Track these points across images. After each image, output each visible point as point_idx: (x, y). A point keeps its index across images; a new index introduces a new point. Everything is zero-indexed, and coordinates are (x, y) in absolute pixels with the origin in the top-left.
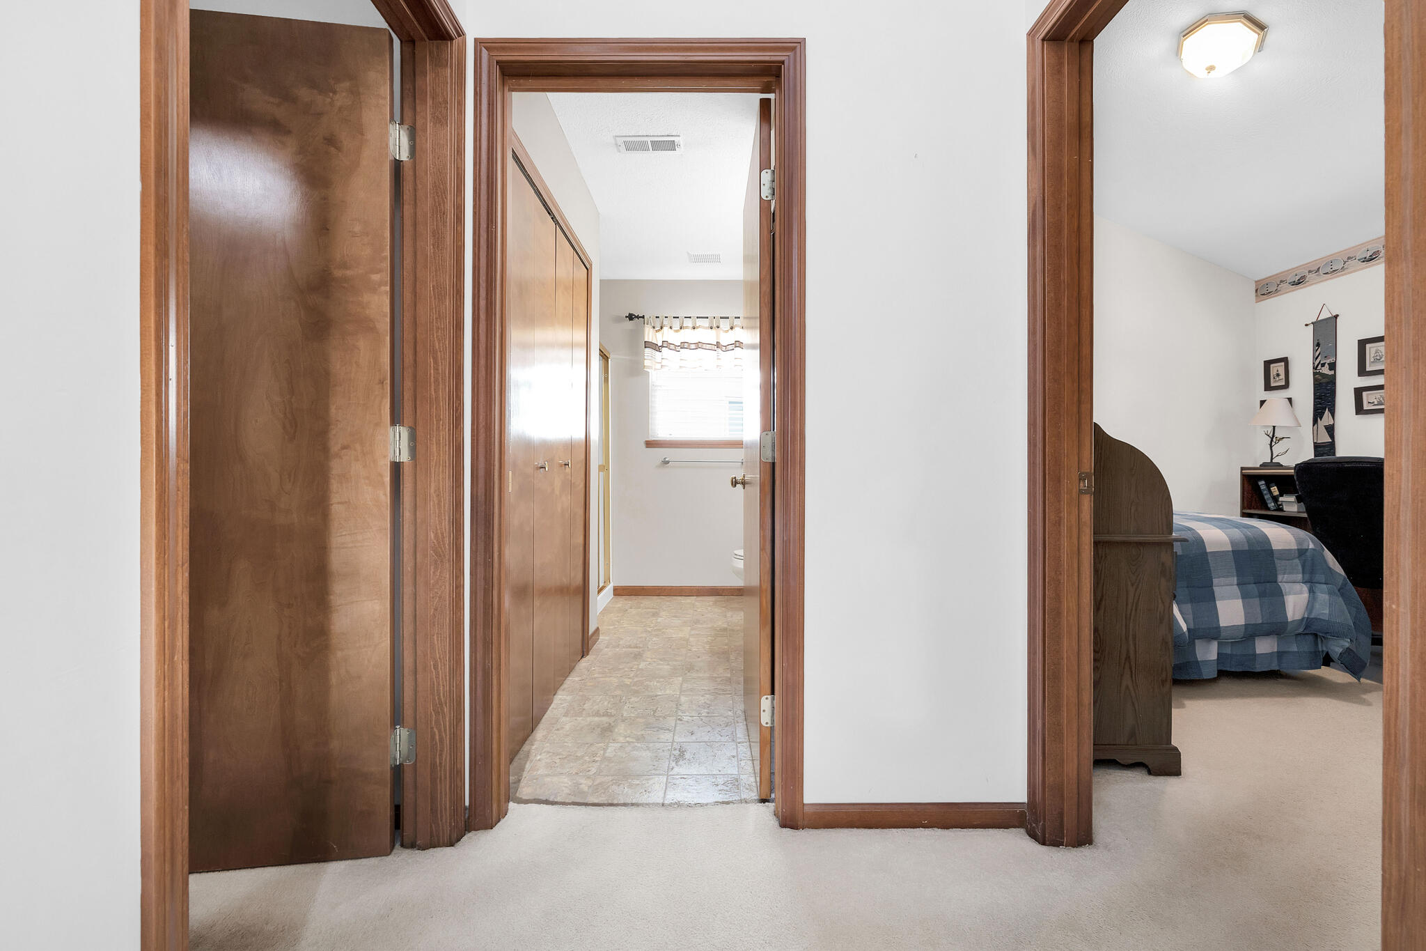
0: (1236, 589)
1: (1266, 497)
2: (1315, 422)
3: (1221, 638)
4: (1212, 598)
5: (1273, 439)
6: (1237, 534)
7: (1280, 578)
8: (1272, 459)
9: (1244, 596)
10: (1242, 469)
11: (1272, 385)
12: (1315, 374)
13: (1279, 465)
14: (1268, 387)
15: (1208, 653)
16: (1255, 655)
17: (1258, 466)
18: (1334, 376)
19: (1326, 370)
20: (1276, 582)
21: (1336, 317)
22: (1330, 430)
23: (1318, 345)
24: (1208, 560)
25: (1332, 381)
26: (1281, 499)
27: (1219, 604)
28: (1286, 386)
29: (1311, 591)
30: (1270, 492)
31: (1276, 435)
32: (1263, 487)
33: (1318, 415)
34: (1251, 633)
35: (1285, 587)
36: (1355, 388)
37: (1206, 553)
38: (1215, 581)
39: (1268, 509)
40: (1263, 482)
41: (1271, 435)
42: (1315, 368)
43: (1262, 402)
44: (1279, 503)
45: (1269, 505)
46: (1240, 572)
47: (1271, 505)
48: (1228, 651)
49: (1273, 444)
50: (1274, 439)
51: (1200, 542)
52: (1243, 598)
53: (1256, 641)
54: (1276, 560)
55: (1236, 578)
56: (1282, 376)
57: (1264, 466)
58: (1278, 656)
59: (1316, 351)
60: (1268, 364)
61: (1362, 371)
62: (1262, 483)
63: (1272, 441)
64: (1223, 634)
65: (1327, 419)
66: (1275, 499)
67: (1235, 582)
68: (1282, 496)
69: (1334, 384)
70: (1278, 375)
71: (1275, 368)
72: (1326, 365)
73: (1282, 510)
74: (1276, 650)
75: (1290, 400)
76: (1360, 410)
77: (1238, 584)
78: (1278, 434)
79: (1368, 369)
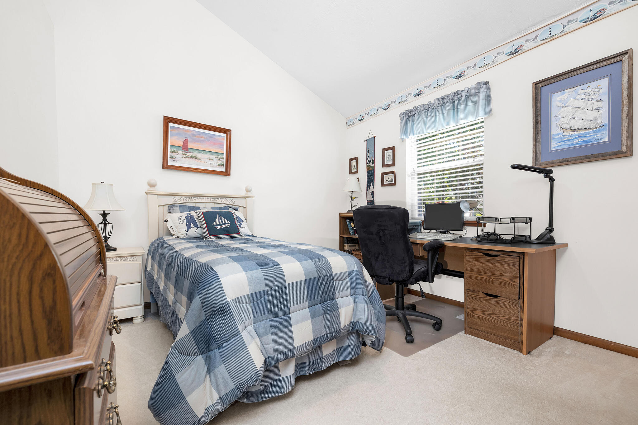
0: (306, 312)
1: (349, 228)
2: (367, 190)
3: (297, 355)
4: (288, 324)
5: (352, 198)
7: (337, 295)
8: (351, 209)
9: (313, 316)
10: (340, 214)
11: (352, 171)
12: (367, 166)
14: (351, 173)
15: (288, 370)
16: (322, 358)
17: (346, 212)
18: (374, 167)
19: (371, 164)
20: (334, 299)
21: (375, 137)
22: (373, 194)
23: (368, 151)
24: (286, 291)
25: (373, 170)
27: (294, 327)
28: (357, 172)
29: (355, 302)
30: (351, 225)
32: (348, 223)
33: (368, 187)
34: (318, 344)
35: (340, 302)
36: (381, 173)
37: (285, 285)
38: (292, 308)
41: (351, 196)
42: (367, 163)
43: (348, 180)
46: (311, 297)
48: (303, 362)
49: (352, 200)
53: (322, 348)
54: (335, 282)
55: (307, 303)
56: (356, 167)
57: (348, 212)
58: (337, 353)
59: (367, 154)
60: (351, 160)
61: (384, 165)
62: (347, 221)
64: (298, 352)
65: (371, 189)
67: (307, 305)
69: (374, 171)
70: (354, 166)
71: (353, 163)
72: (371, 161)
75: (358, 179)
76: (383, 184)
77: (309, 307)
78: (354, 196)
79: (386, 164)
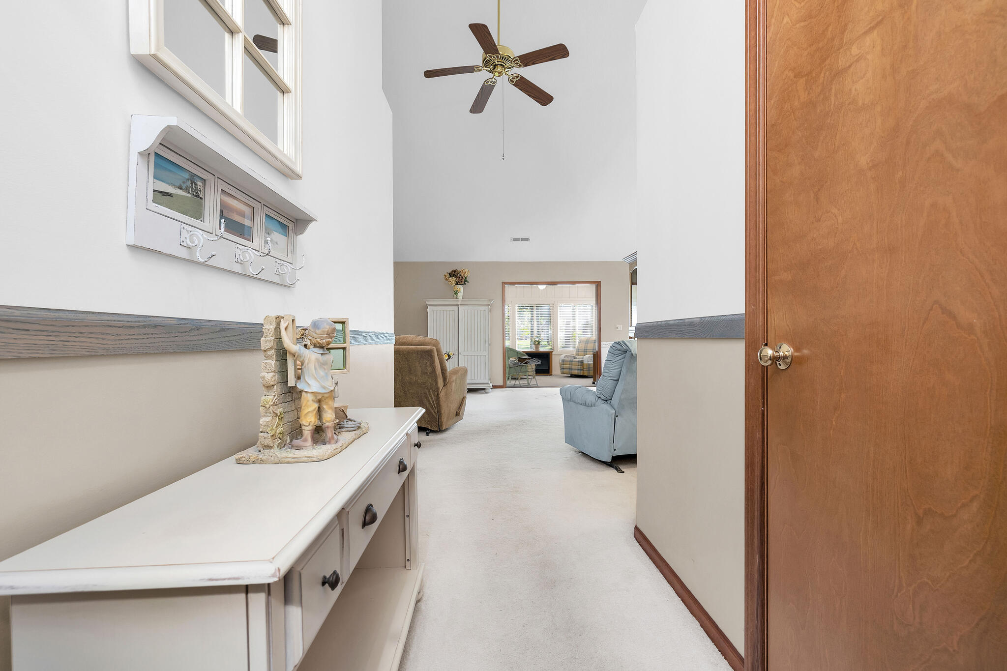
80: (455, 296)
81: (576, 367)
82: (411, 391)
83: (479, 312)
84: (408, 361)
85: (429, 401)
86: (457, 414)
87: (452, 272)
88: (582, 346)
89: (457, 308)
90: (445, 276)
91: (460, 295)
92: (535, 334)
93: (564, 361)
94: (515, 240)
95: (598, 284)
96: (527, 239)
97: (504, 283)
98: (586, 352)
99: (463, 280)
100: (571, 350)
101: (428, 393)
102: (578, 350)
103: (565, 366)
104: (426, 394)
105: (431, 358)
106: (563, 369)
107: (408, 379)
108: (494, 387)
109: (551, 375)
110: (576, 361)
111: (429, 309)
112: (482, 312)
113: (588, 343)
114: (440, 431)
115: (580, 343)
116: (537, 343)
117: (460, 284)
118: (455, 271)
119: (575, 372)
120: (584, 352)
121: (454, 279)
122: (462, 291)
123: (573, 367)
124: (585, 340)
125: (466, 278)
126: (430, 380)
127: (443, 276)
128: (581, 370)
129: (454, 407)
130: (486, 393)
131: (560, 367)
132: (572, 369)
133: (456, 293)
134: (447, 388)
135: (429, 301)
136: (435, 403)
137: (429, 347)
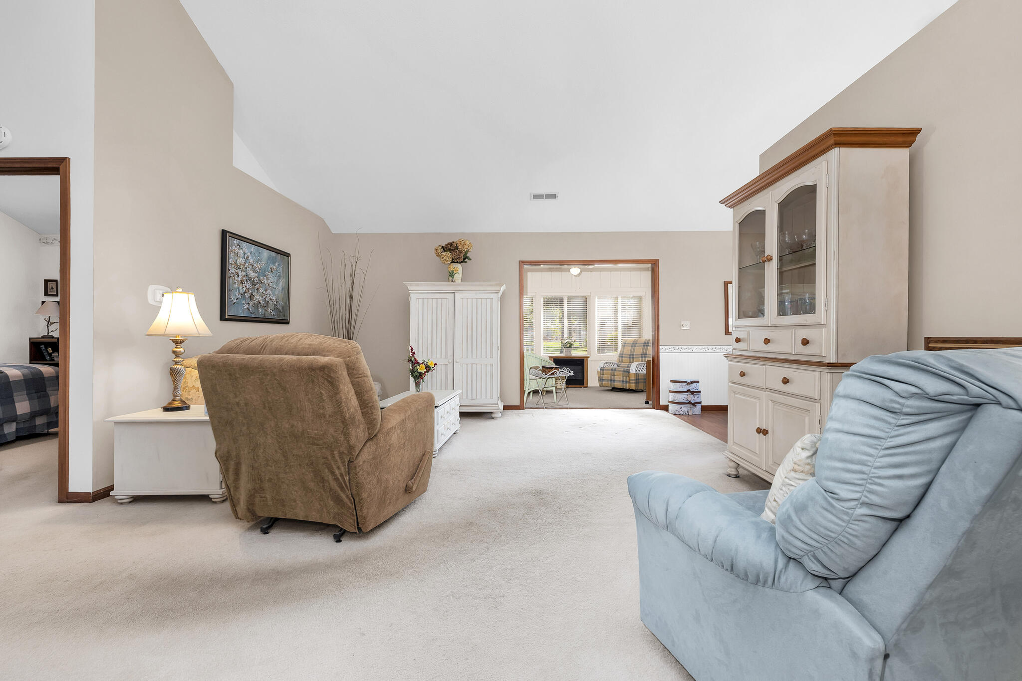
0: (25, 397)
1: (45, 354)
3: (18, 419)
4: (13, 402)
6: (26, 371)
7: (48, 389)
8: (48, 333)
9: (30, 399)
10: (30, 339)
11: (49, 293)
13: (52, 337)
14: (46, 294)
15: (10, 429)
16: (35, 426)
17: (40, 337)
20: (46, 391)
26: (53, 354)
27: (16, 404)
28: (57, 295)
30: (47, 351)
31: (51, 321)
32: (43, 349)
34: (33, 415)
35: (50, 393)
37: (10, 382)
38: (15, 394)
39: (46, 360)
40: (43, 346)
41: (48, 321)
43: (43, 302)
44: (52, 357)
45: (47, 358)
46: (28, 389)
47: (48, 358)
48: (22, 426)
50: (50, 323)
51: (7, 376)
52: (29, 400)
53: (36, 419)
54: (46, 382)
56: (55, 289)
57: (44, 337)
58: (47, 425)
60: (46, 282)
63: (48, 324)
64: (19, 419)
66: (50, 355)
67: (25, 393)
68: (54, 353)
70: (52, 288)
71: (50, 285)
73: (54, 360)
74: (46, 422)
75: (59, 303)
77: (27, 394)
80: (451, 278)
81: (620, 378)
82: (295, 452)
83: (484, 301)
84: (284, 389)
85: (333, 473)
86: (408, 490)
87: (447, 245)
88: (628, 350)
89: (452, 295)
90: (437, 250)
91: (458, 277)
92: (566, 335)
93: (603, 370)
94: (536, 197)
95: (654, 265)
96: (553, 196)
97: (522, 263)
98: (633, 358)
99: (462, 255)
100: (612, 357)
101: (330, 458)
102: (621, 356)
103: (605, 377)
104: (326, 458)
105: (329, 382)
106: (603, 380)
107: (287, 426)
108: (506, 408)
109: (587, 387)
110: (620, 371)
111: (413, 297)
112: (489, 301)
113: (635, 346)
114: (361, 532)
115: (625, 346)
116: (568, 345)
117: (457, 262)
118: (451, 244)
119: (619, 385)
120: (630, 358)
121: (449, 254)
122: (460, 271)
123: (616, 378)
124: (632, 342)
125: (466, 253)
126: (331, 430)
127: (434, 251)
128: (627, 382)
129: (396, 478)
130: (493, 418)
131: (599, 378)
132: (614, 381)
133: (452, 274)
134: (377, 444)
135: (411, 285)
136: (347, 478)
137: (323, 360)
